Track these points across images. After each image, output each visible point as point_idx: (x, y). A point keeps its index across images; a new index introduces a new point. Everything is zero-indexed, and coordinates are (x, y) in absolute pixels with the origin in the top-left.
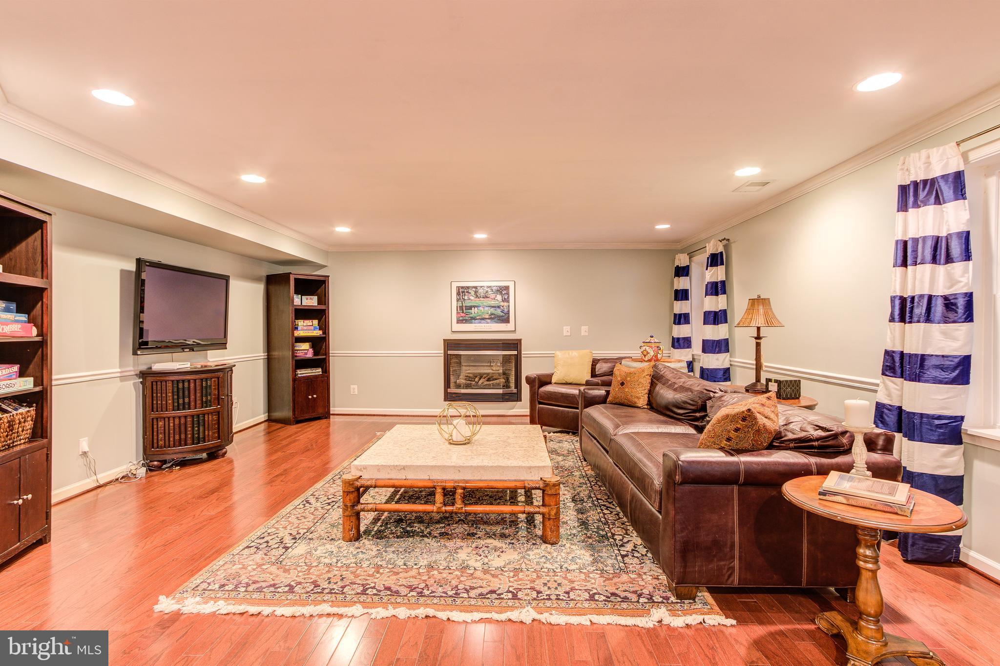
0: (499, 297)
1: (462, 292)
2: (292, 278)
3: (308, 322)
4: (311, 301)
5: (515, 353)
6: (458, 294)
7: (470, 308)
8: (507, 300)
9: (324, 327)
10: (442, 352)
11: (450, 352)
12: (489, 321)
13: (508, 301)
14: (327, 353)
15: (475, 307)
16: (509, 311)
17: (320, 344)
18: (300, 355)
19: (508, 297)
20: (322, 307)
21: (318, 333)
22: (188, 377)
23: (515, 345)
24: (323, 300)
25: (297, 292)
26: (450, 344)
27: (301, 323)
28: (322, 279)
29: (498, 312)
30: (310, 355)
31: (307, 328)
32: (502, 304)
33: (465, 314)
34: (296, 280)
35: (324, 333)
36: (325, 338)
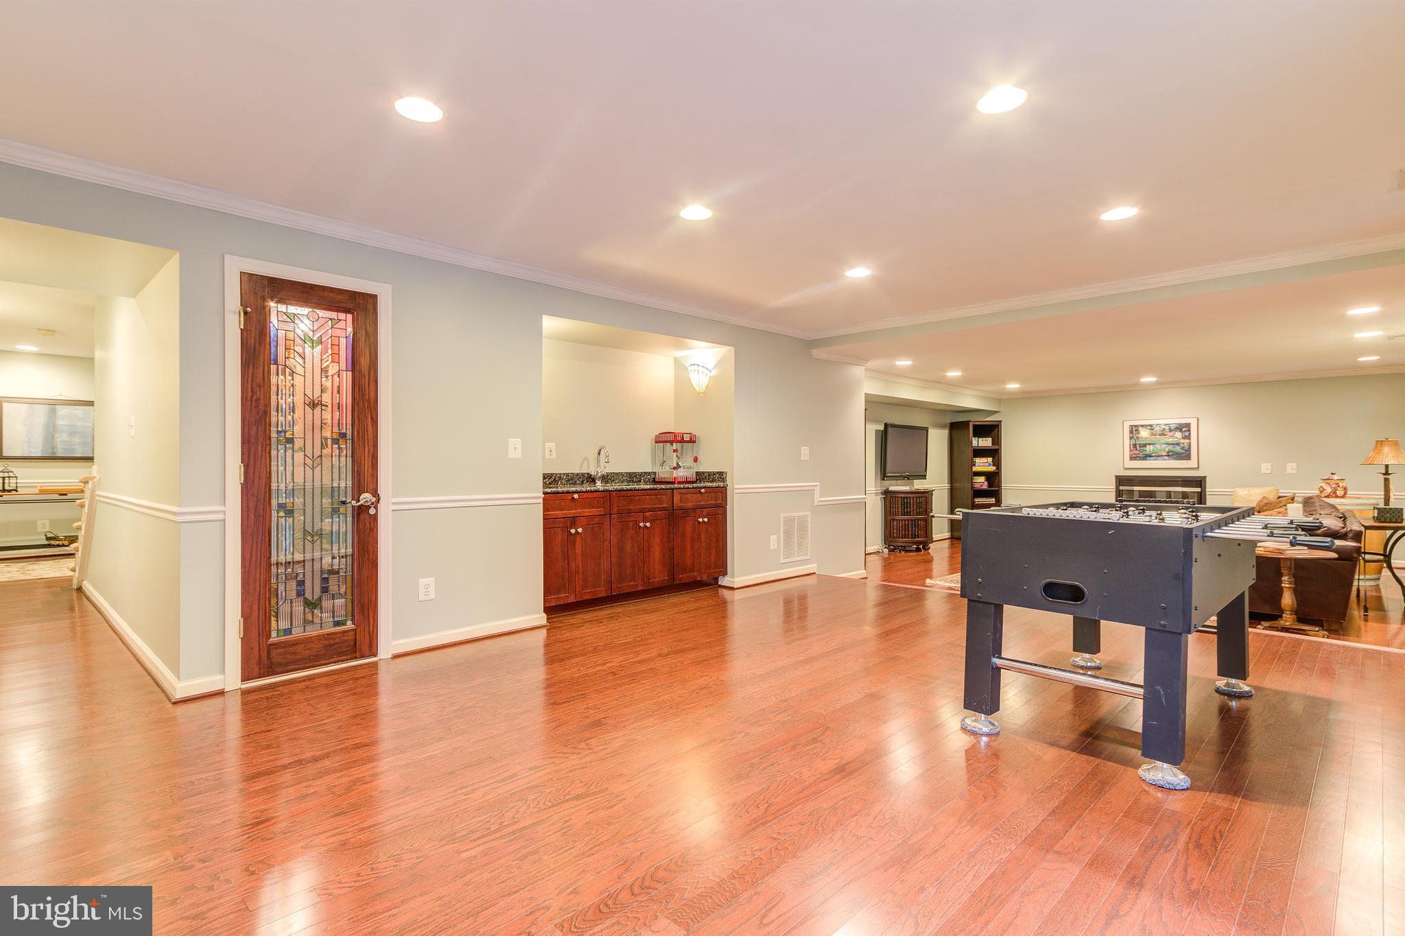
0: (1179, 435)
1: (1134, 430)
2: (971, 424)
3: (984, 460)
4: (986, 442)
5: (1199, 490)
6: (1131, 432)
7: (1145, 445)
8: (1189, 437)
9: (997, 463)
10: (1114, 487)
11: (1121, 488)
12: (1166, 458)
13: (1189, 438)
14: (999, 486)
15: (1150, 444)
16: (1190, 448)
17: (993, 478)
18: (977, 486)
19: (1190, 434)
20: (996, 447)
21: (992, 469)
22: (910, 496)
23: (1200, 482)
24: (997, 441)
25: (975, 436)
26: (1121, 481)
27: (978, 460)
28: (996, 423)
29: (1178, 449)
30: (985, 486)
31: (983, 464)
32: (1182, 441)
33: (1139, 451)
34: (974, 426)
35: (998, 469)
36: (998, 472)
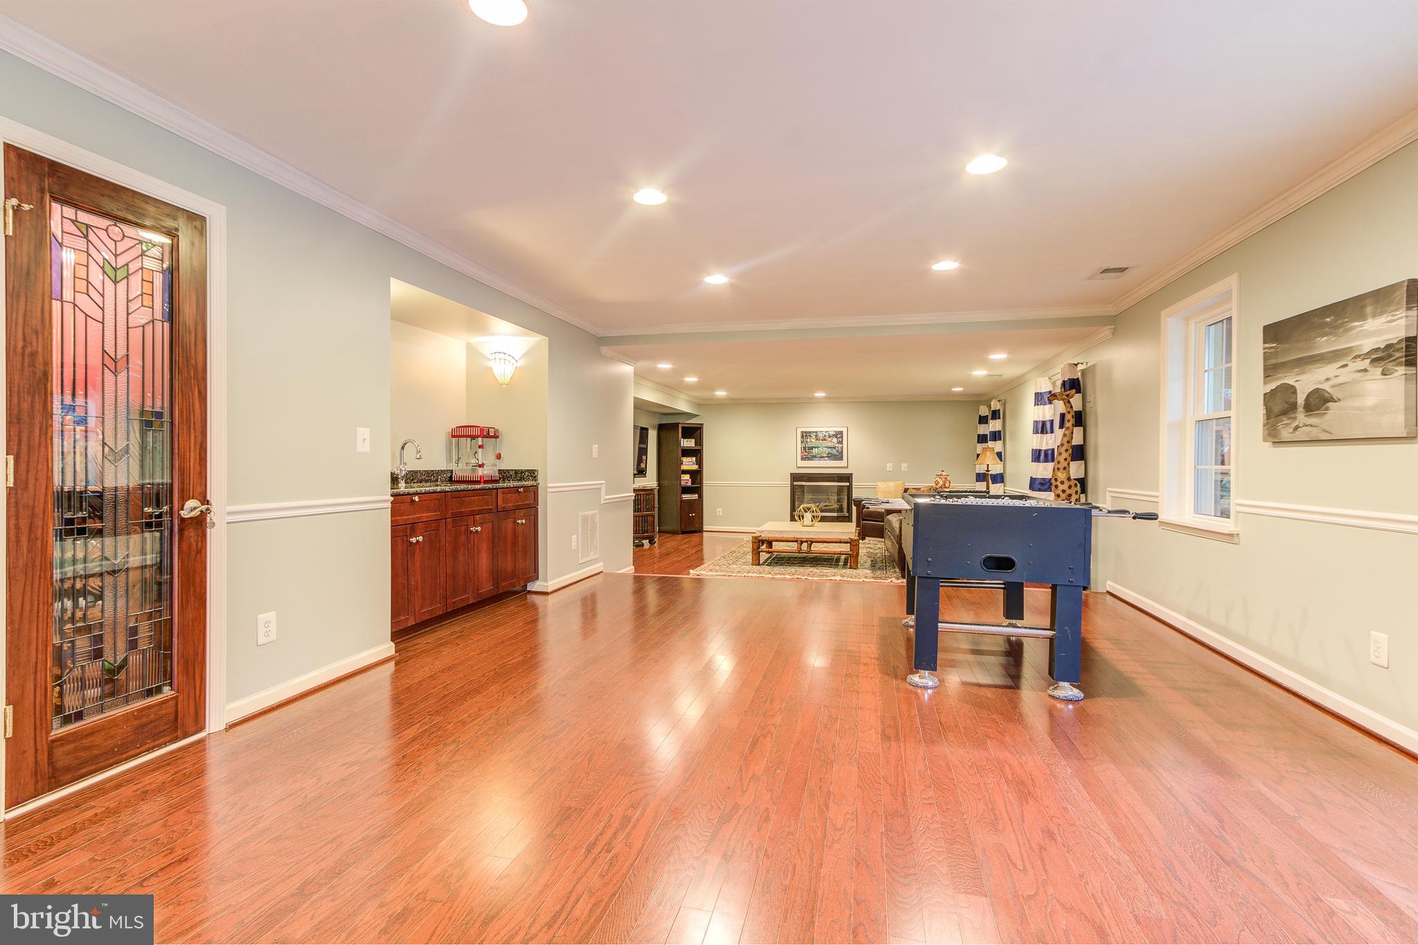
0: (835, 440)
1: (805, 435)
2: (680, 426)
3: (689, 459)
4: (689, 443)
5: (848, 484)
6: (802, 437)
7: (812, 448)
8: (841, 442)
9: (700, 462)
10: (789, 483)
11: (795, 483)
12: (826, 458)
13: (842, 444)
14: (701, 483)
15: (815, 447)
16: (842, 451)
17: (696, 475)
18: (683, 483)
19: (842, 440)
20: (699, 448)
21: (695, 467)
22: (641, 493)
23: (848, 478)
24: (699, 442)
25: (684, 437)
26: (795, 477)
27: (685, 459)
28: (699, 426)
29: (834, 451)
30: (689, 484)
31: (689, 463)
32: (837, 445)
33: (807, 454)
34: (682, 427)
35: (700, 467)
36: (700, 471)
